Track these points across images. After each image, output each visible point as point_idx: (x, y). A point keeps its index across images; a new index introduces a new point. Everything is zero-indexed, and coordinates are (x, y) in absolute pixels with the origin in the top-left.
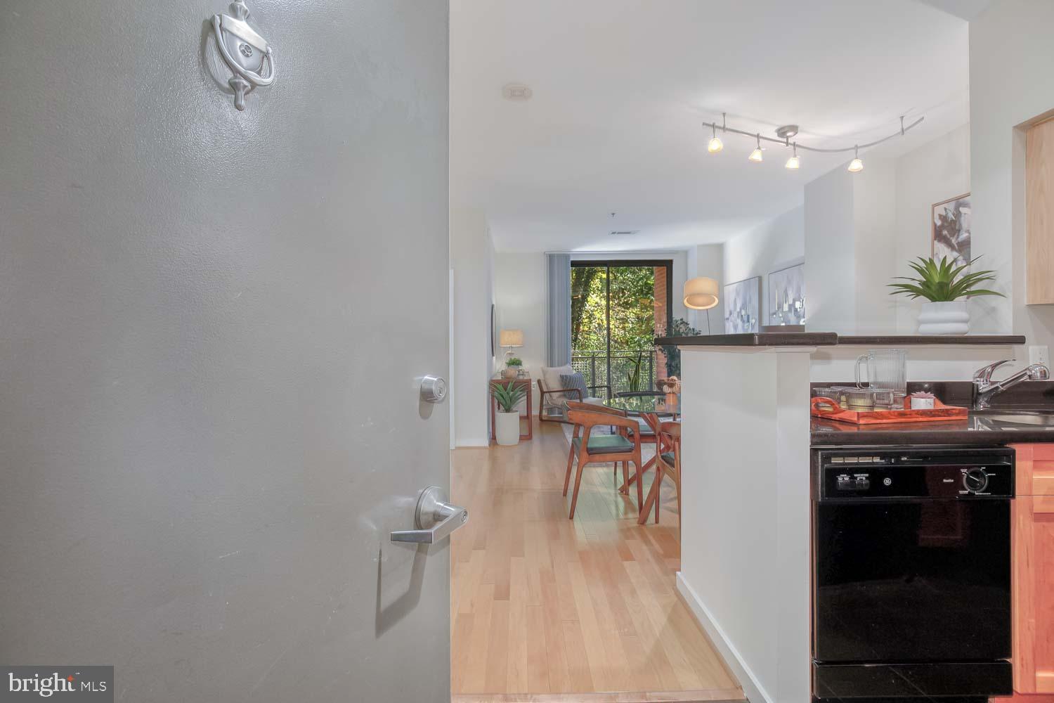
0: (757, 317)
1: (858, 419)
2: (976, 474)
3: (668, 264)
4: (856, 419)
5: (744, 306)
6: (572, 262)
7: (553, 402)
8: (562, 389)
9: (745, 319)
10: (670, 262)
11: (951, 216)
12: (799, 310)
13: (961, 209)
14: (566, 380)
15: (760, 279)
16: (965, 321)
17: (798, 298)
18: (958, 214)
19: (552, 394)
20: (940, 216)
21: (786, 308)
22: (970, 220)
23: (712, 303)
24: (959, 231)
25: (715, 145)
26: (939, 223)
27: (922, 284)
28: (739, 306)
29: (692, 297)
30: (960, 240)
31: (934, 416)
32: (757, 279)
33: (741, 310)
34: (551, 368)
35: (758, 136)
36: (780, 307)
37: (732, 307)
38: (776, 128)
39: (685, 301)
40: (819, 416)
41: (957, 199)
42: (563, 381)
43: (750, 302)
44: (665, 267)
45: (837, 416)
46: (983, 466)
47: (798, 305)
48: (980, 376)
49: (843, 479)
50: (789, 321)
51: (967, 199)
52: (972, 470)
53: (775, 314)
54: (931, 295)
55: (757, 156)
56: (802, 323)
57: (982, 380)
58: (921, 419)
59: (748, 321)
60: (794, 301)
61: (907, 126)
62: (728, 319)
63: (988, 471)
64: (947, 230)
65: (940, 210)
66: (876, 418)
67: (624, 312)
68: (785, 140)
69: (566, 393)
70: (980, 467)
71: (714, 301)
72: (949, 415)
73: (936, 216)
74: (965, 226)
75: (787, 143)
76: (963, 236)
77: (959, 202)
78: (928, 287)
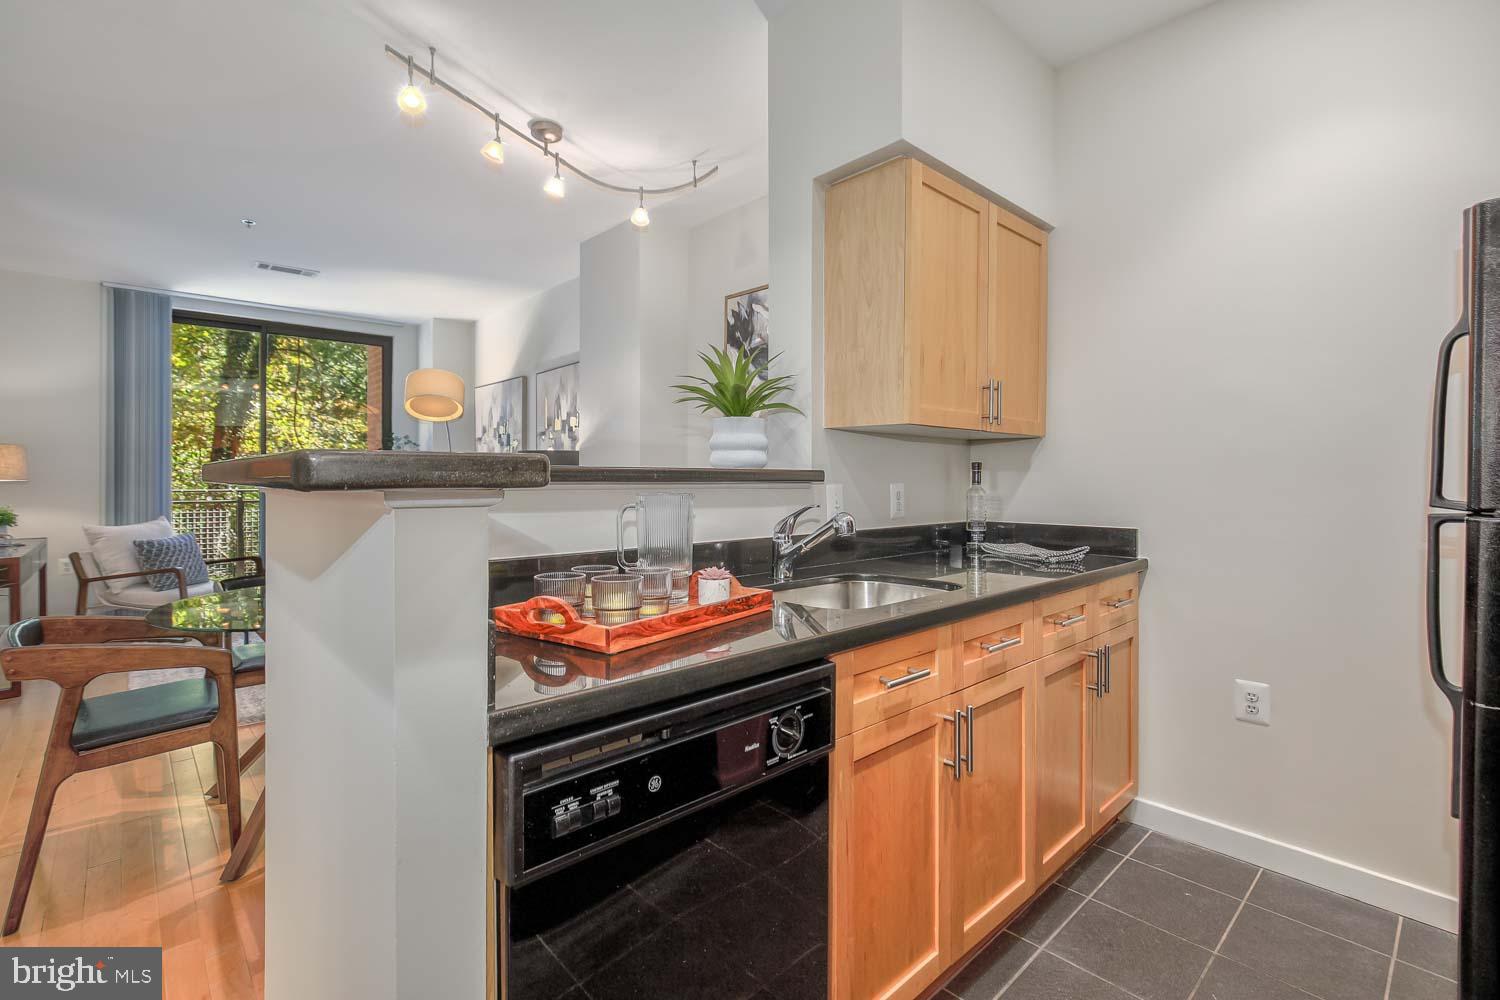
0: (520, 436)
1: (608, 644)
2: (789, 723)
3: (385, 343)
4: (602, 643)
5: (503, 421)
6: (174, 311)
7: (114, 599)
8: (137, 571)
9: (504, 440)
10: (389, 340)
11: (744, 314)
12: (574, 429)
13: (754, 306)
14: (149, 551)
15: (525, 380)
16: (763, 448)
17: (573, 413)
18: (751, 312)
19: (110, 582)
20: (733, 311)
21: (558, 426)
22: (765, 321)
23: (453, 413)
24: (752, 334)
25: (412, 98)
26: (732, 321)
27: (716, 387)
28: (496, 419)
29: (421, 400)
30: (753, 346)
31: (730, 612)
32: (521, 379)
33: (498, 425)
34: (116, 528)
35: (496, 118)
36: (551, 424)
37: (486, 423)
38: (529, 119)
39: (407, 406)
40: (542, 637)
41: (751, 292)
42: (140, 553)
43: (511, 415)
44: (380, 349)
45: (570, 638)
46: (797, 705)
47: (573, 422)
48: (782, 531)
49: (566, 811)
50: (562, 445)
51: (761, 294)
52: (786, 715)
53: (544, 433)
54: (726, 407)
55: (494, 152)
56: (577, 449)
57: (783, 535)
58: (711, 623)
59: (508, 444)
60: (569, 415)
61: (702, 175)
62: (480, 439)
63: (803, 712)
64: (740, 330)
65: (733, 305)
66: (640, 635)
67: (333, 423)
68: (542, 144)
69: (150, 578)
70: (793, 707)
71: (456, 409)
72: (750, 607)
73: (730, 313)
74: (757, 328)
75: (546, 152)
76: (757, 340)
77: (753, 296)
78: (721, 392)
